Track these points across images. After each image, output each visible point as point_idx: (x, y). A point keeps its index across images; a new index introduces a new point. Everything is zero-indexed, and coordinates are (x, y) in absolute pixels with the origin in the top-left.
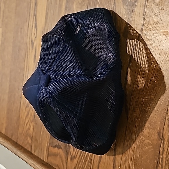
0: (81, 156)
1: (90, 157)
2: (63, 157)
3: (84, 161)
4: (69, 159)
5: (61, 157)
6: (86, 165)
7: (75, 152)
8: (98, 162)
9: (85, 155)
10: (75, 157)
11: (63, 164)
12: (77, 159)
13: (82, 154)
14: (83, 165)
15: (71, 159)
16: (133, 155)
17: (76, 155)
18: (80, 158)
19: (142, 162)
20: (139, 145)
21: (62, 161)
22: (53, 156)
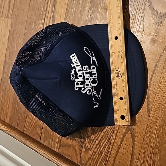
0: (97, 148)
1: (106, 150)
2: (77, 148)
3: (100, 153)
4: (84, 150)
5: (74, 148)
6: (102, 156)
7: (90, 144)
8: (115, 154)
9: (101, 148)
10: (90, 149)
11: (76, 154)
12: (92, 151)
13: (98, 147)
14: (98, 157)
15: (86, 150)
16: (152, 150)
17: (91, 147)
18: (96, 149)
19: (160, 156)
20: (159, 142)
21: (76, 152)
22: (65, 147)
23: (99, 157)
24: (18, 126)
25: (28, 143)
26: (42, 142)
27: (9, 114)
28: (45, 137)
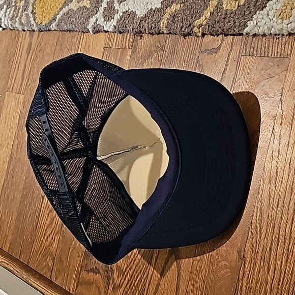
0: (129, 285)
1: (142, 286)
2: (102, 286)
3: (133, 292)
4: (111, 289)
5: (98, 287)
7: (120, 279)
8: (153, 292)
9: (135, 283)
10: (120, 286)
12: (122, 289)
13: (130, 282)
15: (114, 288)
16: (204, 282)
17: (121, 283)
18: (128, 287)
19: (214, 291)
20: (212, 268)
21: (99, 292)
22: (85, 286)
24: (20, 255)
25: (32, 280)
26: (53, 280)
27: (10, 238)
28: (58, 271)
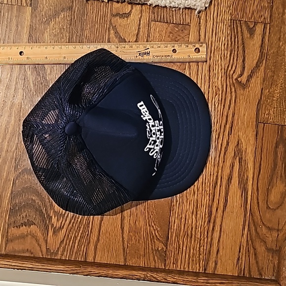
0: (71, 224)
1: (86, 220)
2: (39, 234)
3: (78, 228)
4: (51, 233)
5: (34, 236)
6: (81, 232)
7: (60, 222)
9: (78, 220)
10: (61, 228)
11: (38, 244)
12: (64, 230)
14: (75, 234)
15: (54, 232)
17: (63, 225)
18: (71, 225)
21: (37, 240)
22: (17, 241)
23: (77, 234)
